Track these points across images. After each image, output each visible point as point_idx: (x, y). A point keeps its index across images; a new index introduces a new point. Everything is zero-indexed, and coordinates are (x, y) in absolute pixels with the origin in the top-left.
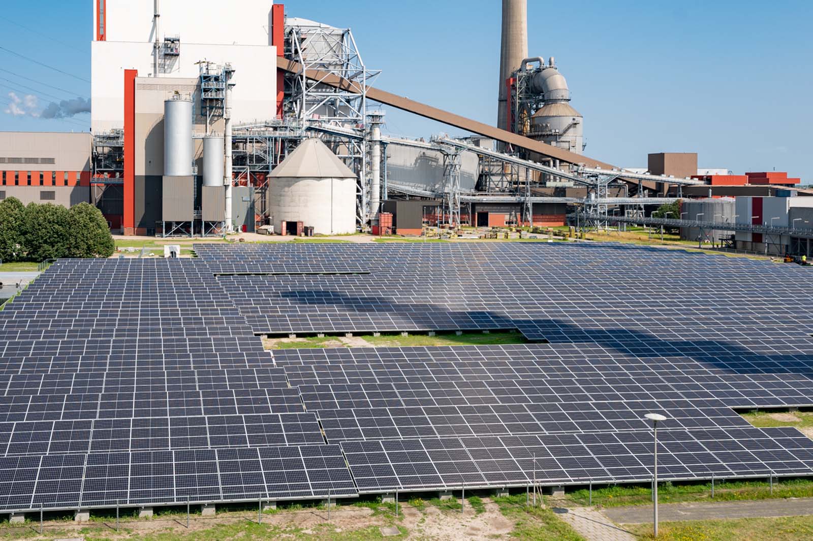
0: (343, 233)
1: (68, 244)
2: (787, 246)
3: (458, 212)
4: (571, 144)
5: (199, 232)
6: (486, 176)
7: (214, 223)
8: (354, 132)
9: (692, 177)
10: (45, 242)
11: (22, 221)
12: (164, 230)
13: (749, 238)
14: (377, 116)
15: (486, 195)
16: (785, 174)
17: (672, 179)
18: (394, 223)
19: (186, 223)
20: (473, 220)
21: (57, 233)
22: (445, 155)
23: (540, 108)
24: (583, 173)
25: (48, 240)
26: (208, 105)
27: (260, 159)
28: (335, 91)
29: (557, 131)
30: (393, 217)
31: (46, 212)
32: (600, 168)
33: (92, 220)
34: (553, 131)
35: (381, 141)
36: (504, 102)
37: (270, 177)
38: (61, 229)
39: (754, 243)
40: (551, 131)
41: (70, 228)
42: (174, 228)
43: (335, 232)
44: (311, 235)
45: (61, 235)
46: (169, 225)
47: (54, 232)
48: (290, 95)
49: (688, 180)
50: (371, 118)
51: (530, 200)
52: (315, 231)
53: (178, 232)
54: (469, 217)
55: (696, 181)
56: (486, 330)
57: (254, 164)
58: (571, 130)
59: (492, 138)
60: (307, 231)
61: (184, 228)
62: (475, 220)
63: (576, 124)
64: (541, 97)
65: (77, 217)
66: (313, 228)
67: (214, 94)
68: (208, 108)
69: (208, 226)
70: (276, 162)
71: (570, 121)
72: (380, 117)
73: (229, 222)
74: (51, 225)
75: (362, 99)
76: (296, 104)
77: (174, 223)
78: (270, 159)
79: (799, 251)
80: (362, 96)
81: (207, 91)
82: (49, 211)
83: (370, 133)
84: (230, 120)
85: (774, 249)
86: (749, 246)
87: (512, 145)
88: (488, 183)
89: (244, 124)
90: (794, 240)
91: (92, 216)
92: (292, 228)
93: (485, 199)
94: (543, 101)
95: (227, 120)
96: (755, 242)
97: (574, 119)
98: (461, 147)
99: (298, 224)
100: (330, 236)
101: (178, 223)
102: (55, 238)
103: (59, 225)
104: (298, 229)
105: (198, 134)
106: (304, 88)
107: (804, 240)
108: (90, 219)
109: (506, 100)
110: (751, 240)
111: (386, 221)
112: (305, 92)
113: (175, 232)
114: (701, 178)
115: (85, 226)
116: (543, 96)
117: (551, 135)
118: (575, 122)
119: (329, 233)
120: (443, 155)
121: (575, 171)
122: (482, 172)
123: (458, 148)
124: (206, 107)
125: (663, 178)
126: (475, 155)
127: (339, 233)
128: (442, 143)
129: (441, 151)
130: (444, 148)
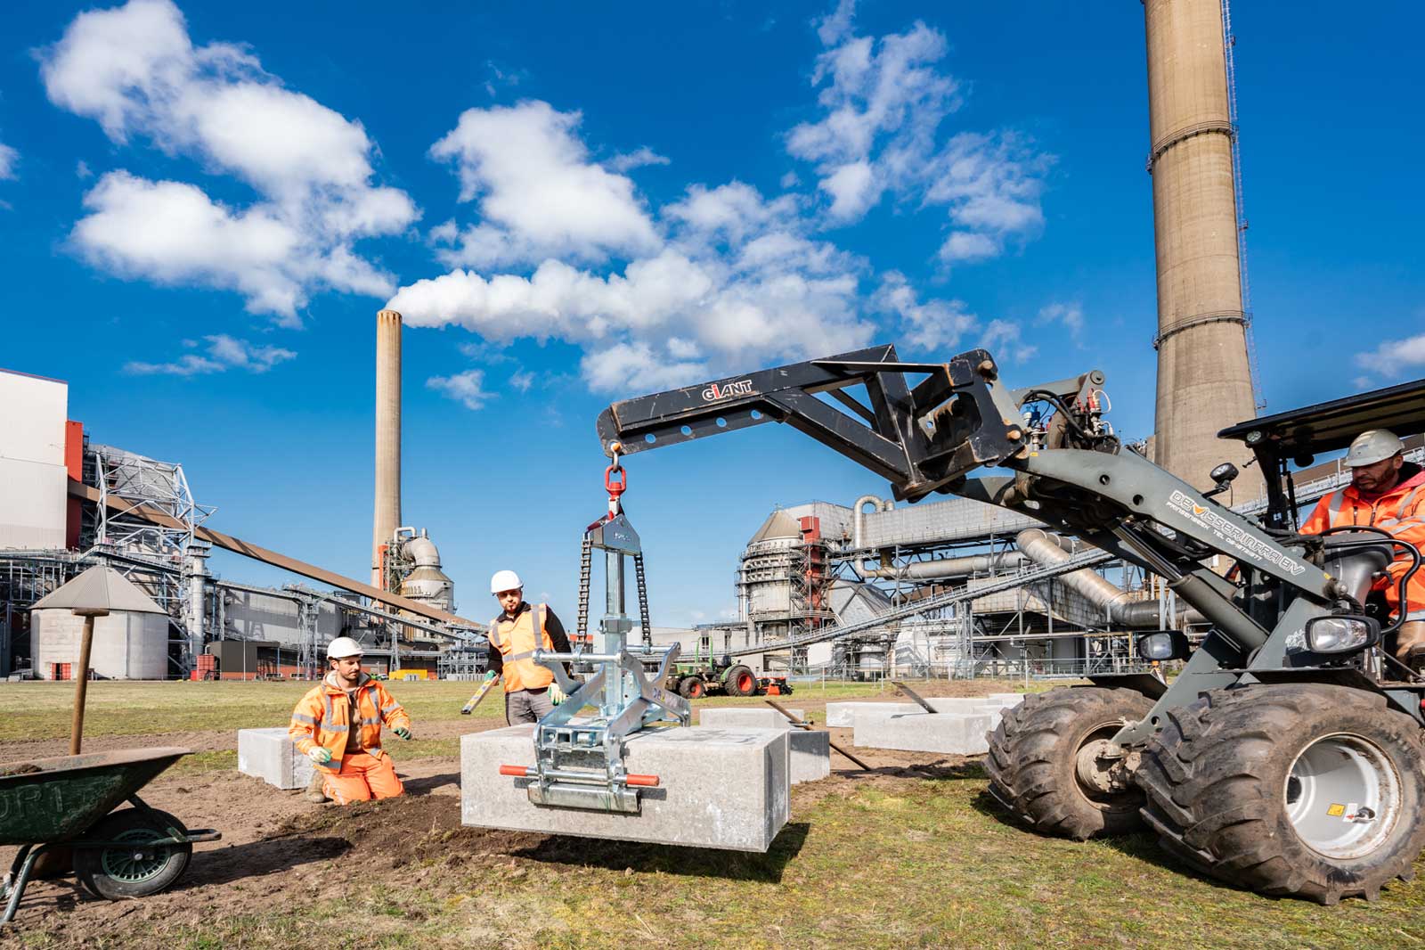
0: (144, 678)
4: (444, 607)
6: (350, 629)
8: (169, 565)
14: (200, 547)
22: (299, 604)
24: (453, 628)
29: (429, 594)
30: (215, 658)
34: (425, 594)
35: (206, 577)
37: (32, 608)
40: (422, 593)
43: (132, 677)
50: (192, 550)
51: (399, 652)
58: (443, 593)
59: (358, 593)
63: (447, 588)
64: (413, 564)
71: (442, 585)
72: (205, 549)
94: (416, 567)
97: (445, 584)
98: (318, 597)
109: (379, 568)
111: (206, 663)
112: (105, 521)
116: (416, 562)
117: (423, 597)
118: (446, 586)
119: (123, 677)
120: (297, 605)
121: (446, 628)
122: (345, 625)
123: (314, 597)
128: (296, 591)
129: (295, 600)
130: (301, 597)
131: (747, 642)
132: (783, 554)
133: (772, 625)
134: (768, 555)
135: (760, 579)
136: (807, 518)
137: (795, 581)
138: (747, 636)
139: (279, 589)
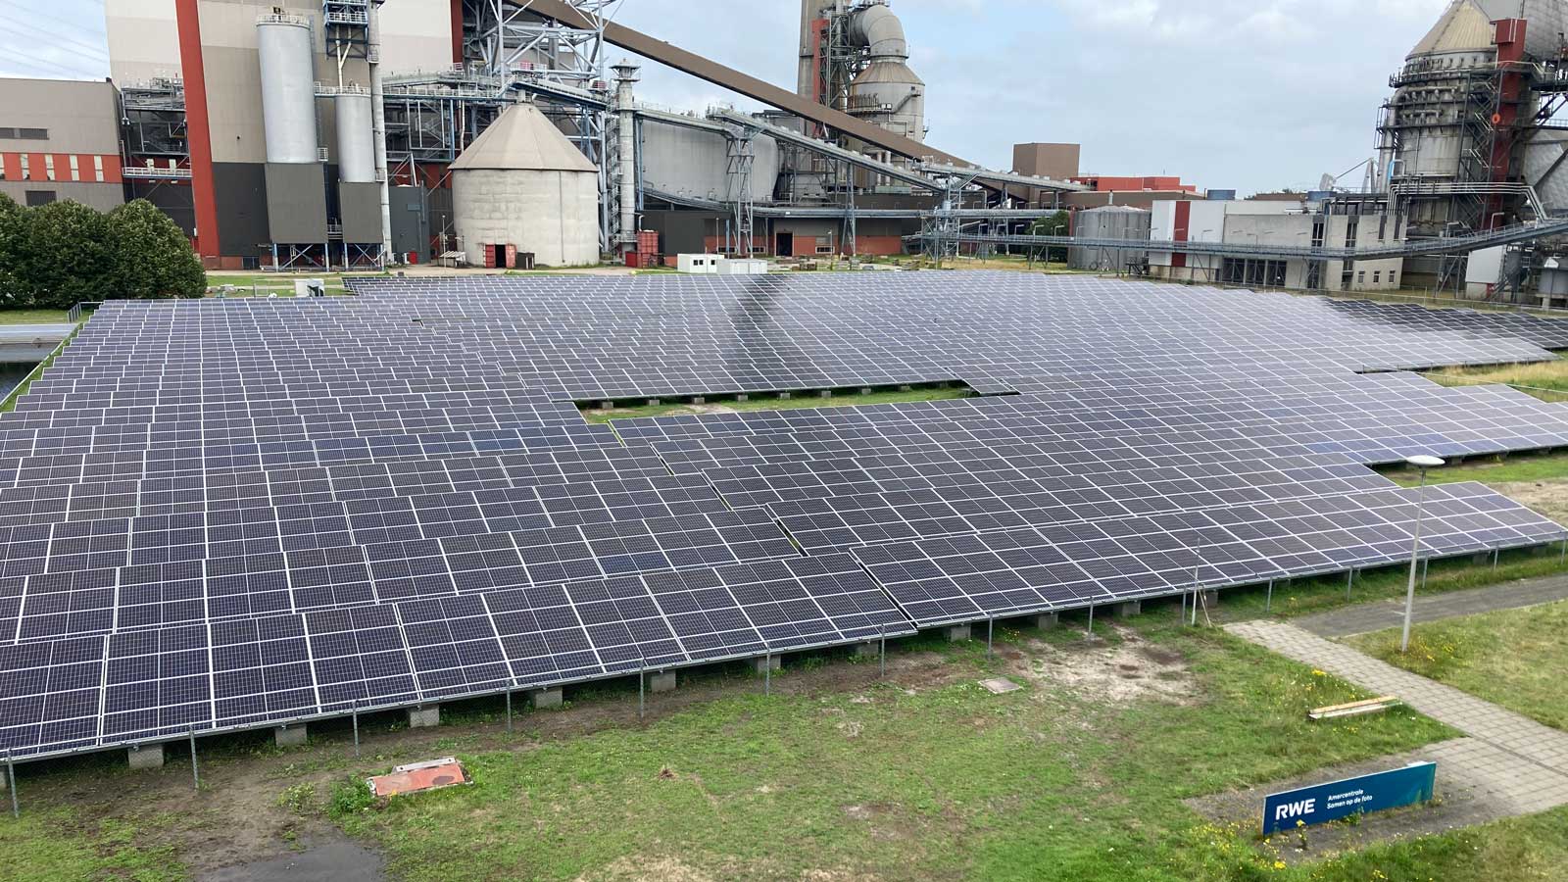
0: (580, 264)
1: (116, 276)
2: (1218, 270)
3: (749, 233)
4: (909, 128)
5: (339, 262)
6: (789, 175)
7: (364, 246)
8: (591, 95)
9: (1072, 180)
10: (71, 271)
11: (18, 233)
12: (276, 259)
13: (1168, 262)
14: (628, 68)
15: (789, 206)
16: (1177, 180)
17: (1046, 181)
18: (661, 248)
19: (315, 246)
20: (771, 245)
21: (93, 255)
22: (728, 140)
23: (863, 71)
24: (928, 172)
25: (76, 268)
26: (338, 37)
27: (430, 140)
28: (550, 25)
29: (889, 106)
30: (659, 237)
31: (65, 217)
32: (951, 164)
33: (161, 232)
34: (884, 106)
35: (634, 112)
36: (809, 60)
37: (452, 170)
38: (100, 248)
39: (1174, 268)
40: (880, 106)
41: (116, 246)
42: (294, 255)
43: (568, 263)
44: (530, 268)
45: (101, 259)
46: (284, 251)
47: (86, 254)
48: (472, 30)
49: (1067, 184)
50: (617, 71)
51: (855, 213)
52: (537, 260)
53: (301, 263)
54: (765, 241)
55: (1077, 185)
56: (905, 385)
57: (421, 147)
58: (909, 104)
59: (798, 115)
60: (524, 260)
61: (310, 257)
62: (773, 247)
63: (915, 96)
64: (865, 53)
65: (129, 226)
66: (533, 255)
67: (348, 15)
68: (338, 42)
69: (354, 252)
70: (458, 145)
71: (908, 91)
72: (633, 69)
73: (387, 246)
74: (78, 240)
75: (598, 39)
76: (485, 45)
77: (293, 247)
78: (447, 140)
79: (1232, 277)
80: (597, 36)
81: (335, 10)
82: (70, 214)
83: (617, 97)
84: (379, 66)
85: (1200, 276)
86: (1166, 274)
87: (827, 125)
88: (792, 187)
89: (400, 78)
90: (1227, 261)
91: (159, 224)
92: (498, 255)
93: (788, 212)
94: (869, 58)
95: (372, 66)
96: (1176, 266)
97: (913, 88)
98: (754, 127)
99: (506, 248)
100: (560, 268)
101: (300, 247)
102: (90, 264)
103: (96, 242)
104: (507, 257)
105: (325, 88)
106: (499, 18)
107: (1240, 261)
108: (155, 229)
109: (811, 57)
110: (1169, 264)
111: (649, 244)
112: (501, 25)
113: (298, 263)
114: (1084, 181)
115: (146, 242)
116: (869, 50)
117: (880, 113)
118: (915, 93)
119: (559, 264)
120: (725, 140)
121: (917, 170)
122: (783, 169)
123: (750, 128)
124: (334, 41)
125: (1035, 179)
126: (772, 140)
127: (575, 264)
128: (725, 119)
129: (723, 133)
130: (728, 127)
131: (1381, 236)
132: (1460, 79)
133: (1427, 201)
134: (1435, 81)
135: (1417, 122)
136: (1508, 21)
137: (1472, 128)
138: (1384, 220)
139: (702, 115)
